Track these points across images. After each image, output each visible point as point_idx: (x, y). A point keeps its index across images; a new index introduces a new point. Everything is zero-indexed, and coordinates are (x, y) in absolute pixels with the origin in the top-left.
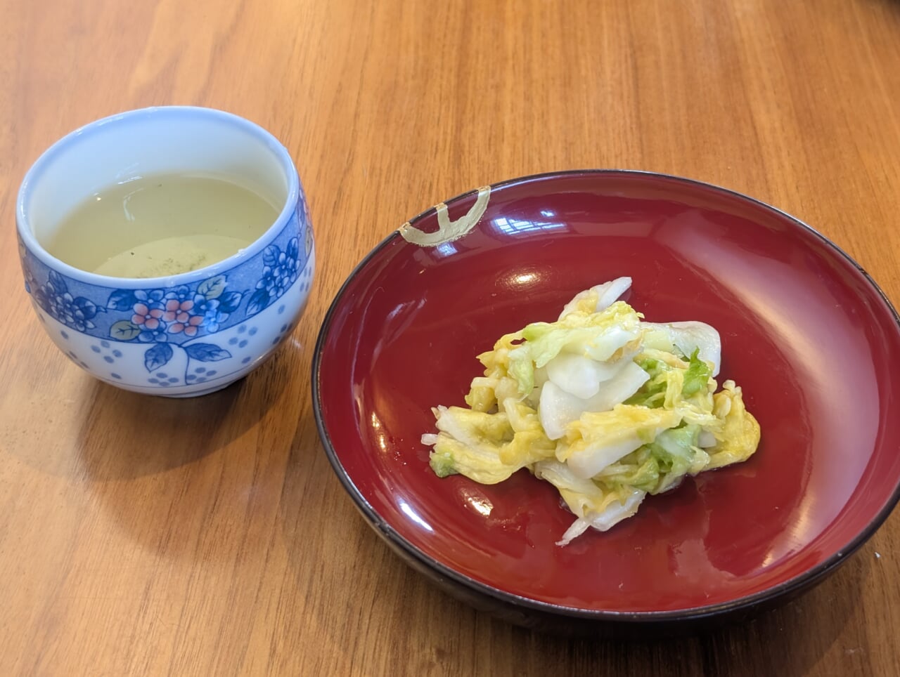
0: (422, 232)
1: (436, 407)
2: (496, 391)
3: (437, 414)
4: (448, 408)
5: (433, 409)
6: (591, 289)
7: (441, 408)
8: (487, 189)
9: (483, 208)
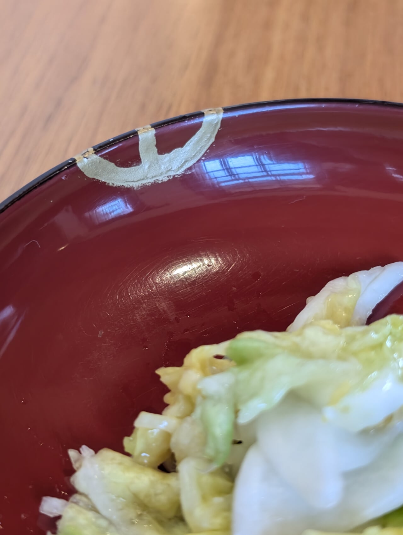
0: (113, 164)
1: (77, 448)
2: (173, 440)
3: (76, 461)
4: (96, 452)
5: (72, 453)
6: (351, 276)
7: (86, 451)
8: (218, 113)
9: (209, 139)
